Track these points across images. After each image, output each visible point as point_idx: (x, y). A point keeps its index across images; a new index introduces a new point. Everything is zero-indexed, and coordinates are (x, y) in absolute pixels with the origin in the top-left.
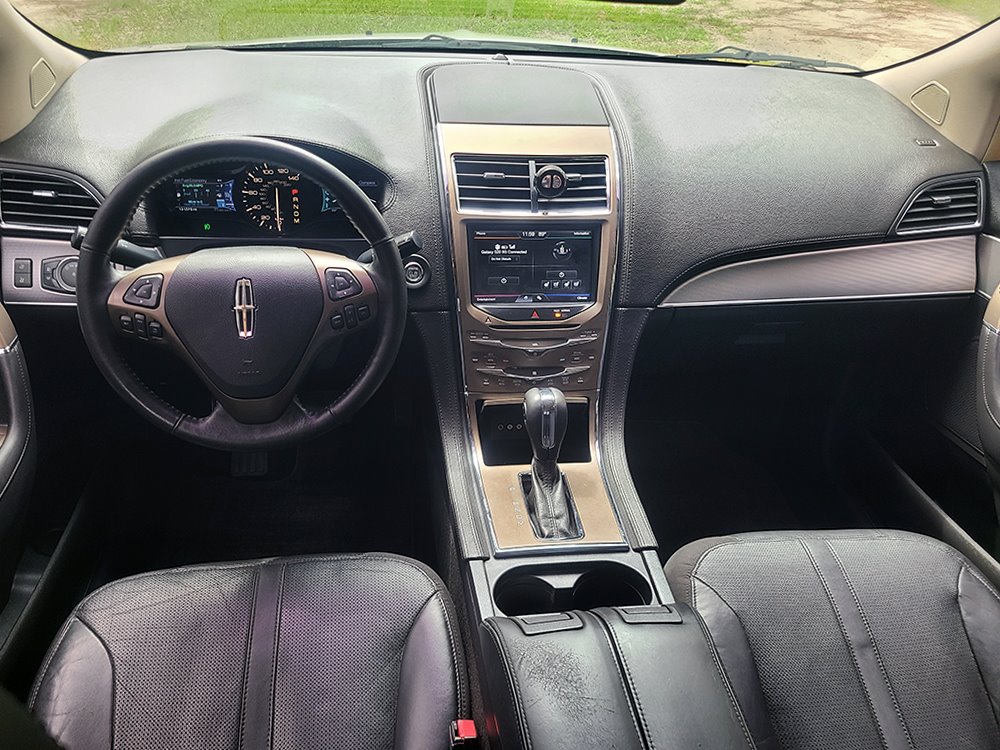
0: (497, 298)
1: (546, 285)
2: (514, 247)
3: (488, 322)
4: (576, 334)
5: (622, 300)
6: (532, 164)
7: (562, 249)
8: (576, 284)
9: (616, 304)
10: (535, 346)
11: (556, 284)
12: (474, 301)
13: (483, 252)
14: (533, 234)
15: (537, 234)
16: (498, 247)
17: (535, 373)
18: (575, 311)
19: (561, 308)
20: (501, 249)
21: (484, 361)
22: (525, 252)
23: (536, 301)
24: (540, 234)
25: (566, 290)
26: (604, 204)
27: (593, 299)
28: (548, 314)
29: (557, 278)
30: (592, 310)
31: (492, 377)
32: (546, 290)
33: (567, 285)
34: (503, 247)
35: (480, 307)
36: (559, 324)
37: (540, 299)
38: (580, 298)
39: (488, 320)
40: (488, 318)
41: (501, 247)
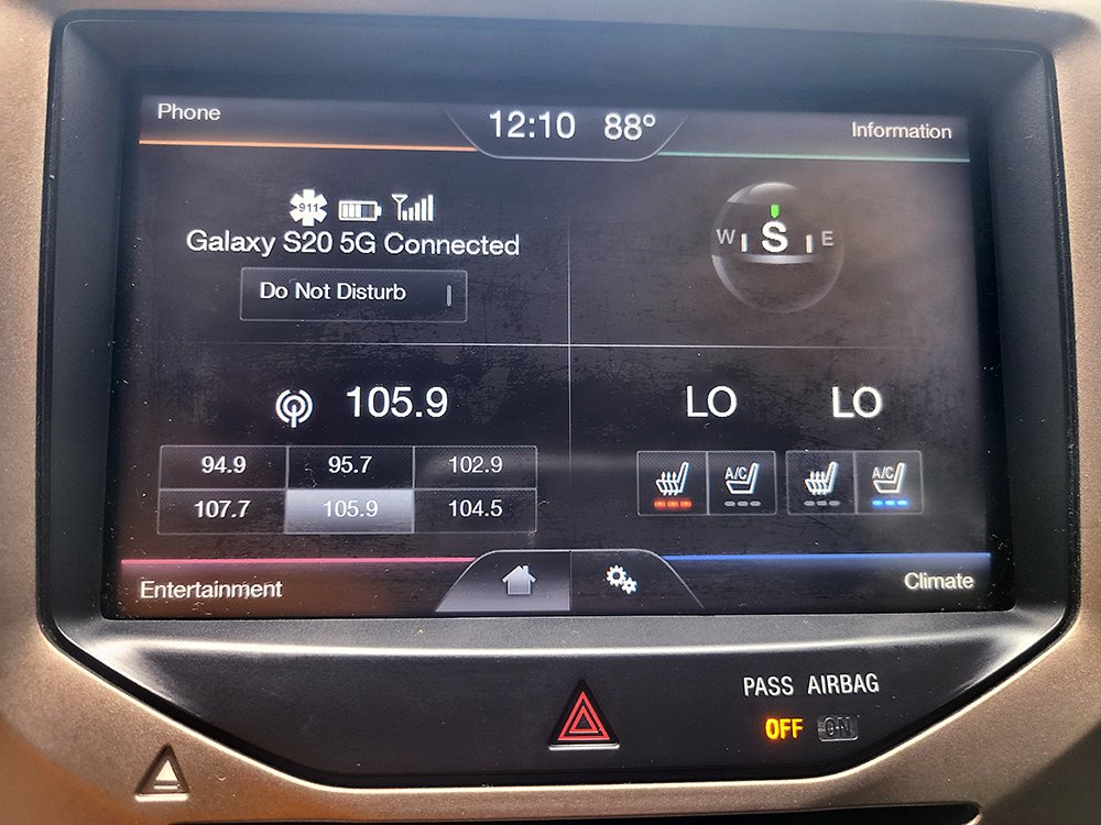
0: (289, 579)
1: (671, 485)
2: (425, 210)
7: (774, 232)
11: (743, 481)
14: (566, 124)
15: (590, 128)
16: (308, 206)
19: (799, 665)
22: (512, 247)
23: (595, 602)
24: (624, 126)
25: (825, 527)
32: (673, 527)
33: (820, 483)
34: (350, 210)
36: (796, 803)
37: (630, 586)
38: (926, 582)
39: (167, 773)
40: (166, 753)
41: (331, 209)
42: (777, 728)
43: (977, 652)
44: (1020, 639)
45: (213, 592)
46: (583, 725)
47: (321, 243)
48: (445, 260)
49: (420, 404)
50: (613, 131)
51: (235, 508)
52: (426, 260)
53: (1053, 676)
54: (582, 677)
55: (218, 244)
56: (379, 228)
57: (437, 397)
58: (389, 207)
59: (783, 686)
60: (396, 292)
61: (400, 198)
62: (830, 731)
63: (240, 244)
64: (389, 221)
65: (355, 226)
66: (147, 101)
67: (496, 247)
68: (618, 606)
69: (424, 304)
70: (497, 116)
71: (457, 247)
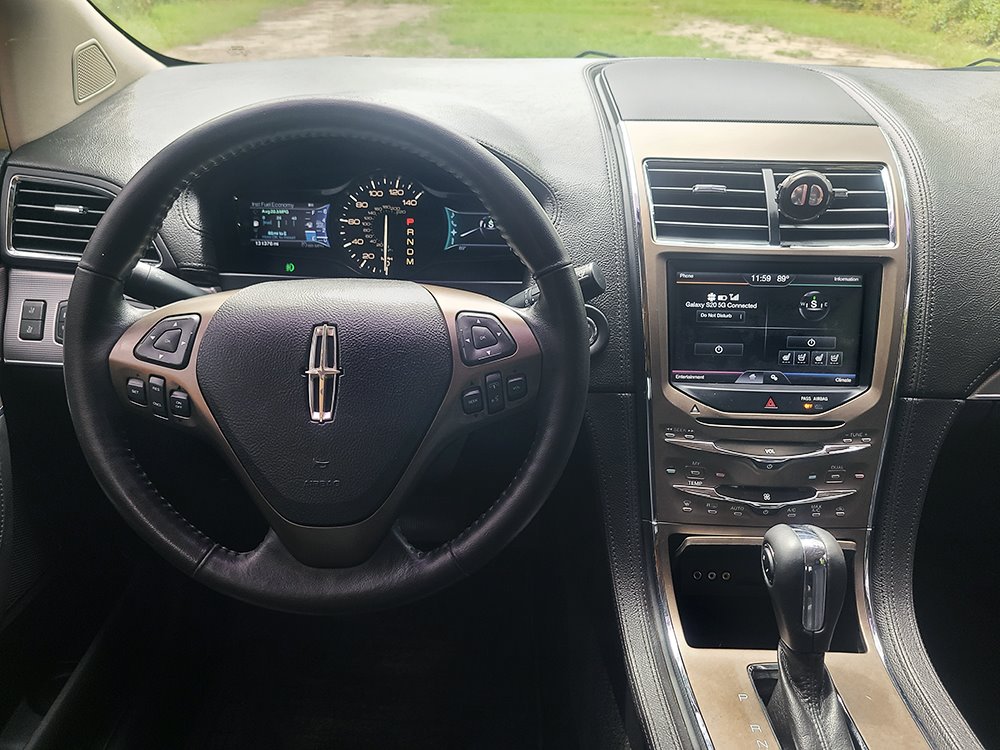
0: (706, 375)
1: (786, 358)
2: (737, 298)
3: (695, 412)
4: (837, 438)
5: (913, 384)
6: (768, 175)
7: (814, 303)
8: (835, 358)
9: (903, 391)
10: (772, 454)
11: (802, 358)
12: (672, 380)
13: (689, 305)
14: (768, 278)
15: (774, 279)
16: (711, 297)
17: (767, 497)
18: (836, 401)
19: (813, 395)
20: (717, 301)
21: (684, 474)
22: (755, 306)
23: (768, 381)
24: (782, 278)
25: (819, 368)
26: (884, 235)
27: (863, 379)
28: (791, 403)
29: (803, 347)
30: (864, 399)
31: (698, 501)
32: (786, 367)
33: (819, 359)
34: (720, 298)
35: (684, 387)
36: (811, 419)
37: (776, 379)
38: (840, 380)
39: (695, 409)
40: (695, 405)
41: (717, 297)
42: (807, 406)
43: (848, 394)
44: (857, 392)
45: (690, 377)
46: (770, 404)
47: (714, 305)
48: (741, 309)
50: (779, 280)
52: (736, 309)
54: (771, 395)
55: (692, 305)
56: (726, 302)
58: (729, 297)
59: (809, 399)
60: (730, 316)
61: (731, 295)
62: (817, 407)
63: (697, 305)
64: (729, 300)
65: (722, 302)
66: (678, 273)
67: (750, 306)
68: (773, 382)
69: (735, 318)
70: (754, 276)
71: (743, 306)
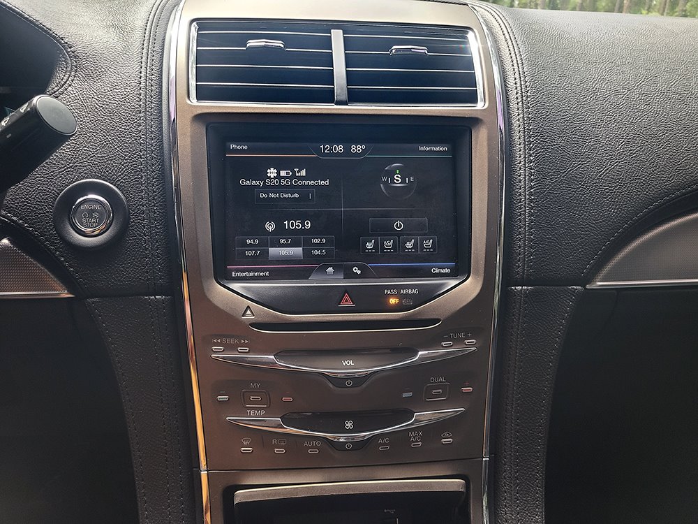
0: (270, 271)
1: (369, 246)
2: (303, 173)
3: (249, 317)
4: (431, 341)
5: (519, 269)
6: (337, 37)
7: (397, 177)
8: (428, 244)
9: (508, 281)
10: (348, 367)
11: (389, 244)
12: (223, 276)
13: (244, 182)
14: (340, 148)
15: (347, 150)
16: (272, 172)
17: (349, 425)
18: (429, 294)
19: (399, 287)
20: (278, 177)
21: (240, 402)
22: (327, 183)
23: (349, 275)
24: (356, 149)
25: (410, 256)
26: (472, 98)
27: (462, 269)
28: (374, 300)
29: (389, 232)
31: (262, 438)
32: (370, 257)
33: (409, 245)
34: (283, 173)
35: (236, 286)
36: (396, 318)
37: (359, 272)
38: (437, 271)
39: (249, 312)
40: (248, 307)
41: (278, 173)
42: (393, 301)
43: (441, 285)
44: (453, 283)
45: (251, 274)
46: (347, 300)
47: (275, 182)
48: (309, 186)
49: (303, 225)
50: (354, 150)
51: (256, 253)
52: (304, 186)
53: (462, 290)
54: (346, 290)
55: (248, 183)
56: (291, 178)
57: (307, 223)
58: (294, 172)
59: (396, 292)
60: (296, 195)
61: (296, 170)
62: (405, 302)
63: (254, 183)
64: (294, 176)
65: (285, 178)
66: (228, 144)
67: (323, 183)
68: (355, 276)
69: (304, 197)
70: (322, 146)
71: (312, 183)
